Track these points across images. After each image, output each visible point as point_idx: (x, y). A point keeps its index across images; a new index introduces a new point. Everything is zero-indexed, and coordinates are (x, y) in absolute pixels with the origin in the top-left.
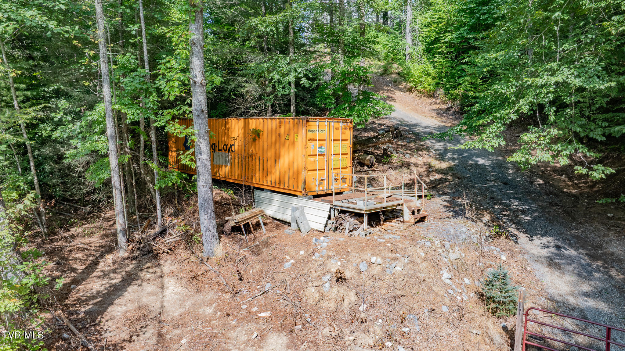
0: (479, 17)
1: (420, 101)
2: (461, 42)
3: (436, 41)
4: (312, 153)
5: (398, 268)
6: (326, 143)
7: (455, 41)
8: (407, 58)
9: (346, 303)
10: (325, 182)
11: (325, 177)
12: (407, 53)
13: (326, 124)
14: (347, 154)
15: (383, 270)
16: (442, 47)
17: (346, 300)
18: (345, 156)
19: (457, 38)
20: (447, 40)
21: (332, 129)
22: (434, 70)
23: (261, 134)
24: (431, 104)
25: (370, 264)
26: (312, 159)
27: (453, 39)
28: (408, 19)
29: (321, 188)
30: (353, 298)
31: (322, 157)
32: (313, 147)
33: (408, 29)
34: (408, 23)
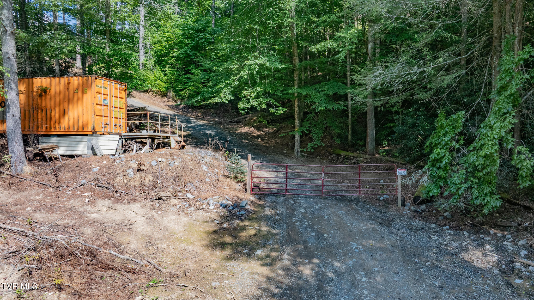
0: (198, 41)
1: (156, 99)
2: (185, 57)
3: (167, 54)
4: (99, 103)
5: (176, 164)
6: (109, 97)
7: (181, 56)
8: (141, 67)
9: (147, 181)
10: (109, 126)
11: (109, 123)
12: (141, 63)
13: (109, 83)
14: (123, 109)
15: (167, 165)
16: (170, 60)
17: (146, 180)
18: (122, 110)
19: (182, 54)
20: (174, 54)
21: (113, 88)
22: (166, 77)
23: (48, 91)
24: (164, 102)
25: (158, 162)
26: (99, 107)
27: (180, 54)
28: (141, 36)
29: (106, 130)
30: (151, 178)
31: (106, 107)
32: (100, 98)
33: (141, 44)
34: (141, 39)
